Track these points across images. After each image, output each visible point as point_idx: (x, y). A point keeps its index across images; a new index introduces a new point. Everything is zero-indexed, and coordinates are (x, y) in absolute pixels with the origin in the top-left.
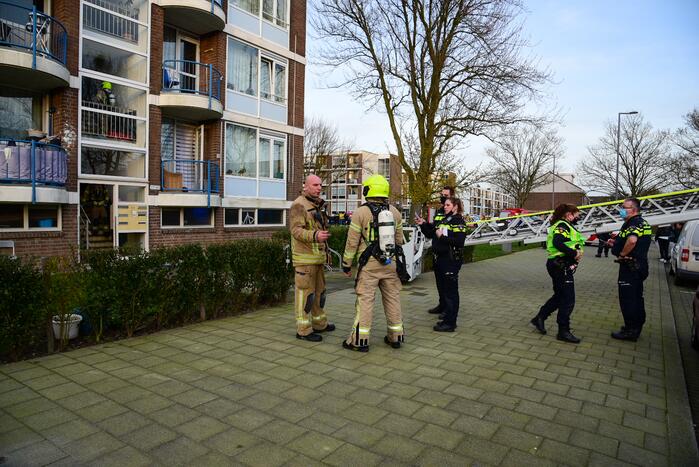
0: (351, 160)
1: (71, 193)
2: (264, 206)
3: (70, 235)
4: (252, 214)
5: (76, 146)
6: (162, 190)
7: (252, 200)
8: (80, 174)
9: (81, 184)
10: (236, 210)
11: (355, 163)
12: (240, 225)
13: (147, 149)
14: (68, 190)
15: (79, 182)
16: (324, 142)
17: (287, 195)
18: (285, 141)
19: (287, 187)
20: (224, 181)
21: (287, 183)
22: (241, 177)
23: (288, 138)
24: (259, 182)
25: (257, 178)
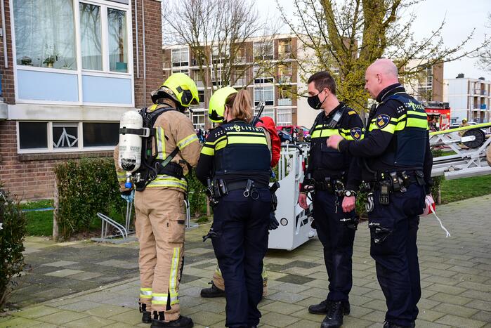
0: (281, 49)
2: (93, 117)
4: (73, 131)
7: (71, 108)
10: (42, 126)
11: (286, 52)
12: (51, 149)
16: (237, 21)
17: (136, 98)
18: (128, 9)
19: (135, 87)
20: (14, 75)
21: (135, 79)
22: (50, 69)
23: (133, 4)
24: (83, 78)
25: (79, 71)
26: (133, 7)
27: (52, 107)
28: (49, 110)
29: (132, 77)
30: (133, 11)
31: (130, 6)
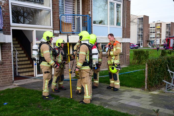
1: (6, 36)
3: (7, 63)
5: (8, 5)
6: (60, 33)
8: (12, 24)
9: (13, 30)
13: (51, 8)
14: (4, 34)
15: (12, 28)
17: (123, 35)
18: (122, 4)
19: (123, 31)
20: (93, 28)
21: (123, 28)
22: (100, 25)
23: (123, 2)
24: (110, 28)
25: (109, 26)
26: (123, 3)
27: (102, 38)
28: (101, 39)
29: (122, 27)
30: (123, 5)
31: (122, 3)
